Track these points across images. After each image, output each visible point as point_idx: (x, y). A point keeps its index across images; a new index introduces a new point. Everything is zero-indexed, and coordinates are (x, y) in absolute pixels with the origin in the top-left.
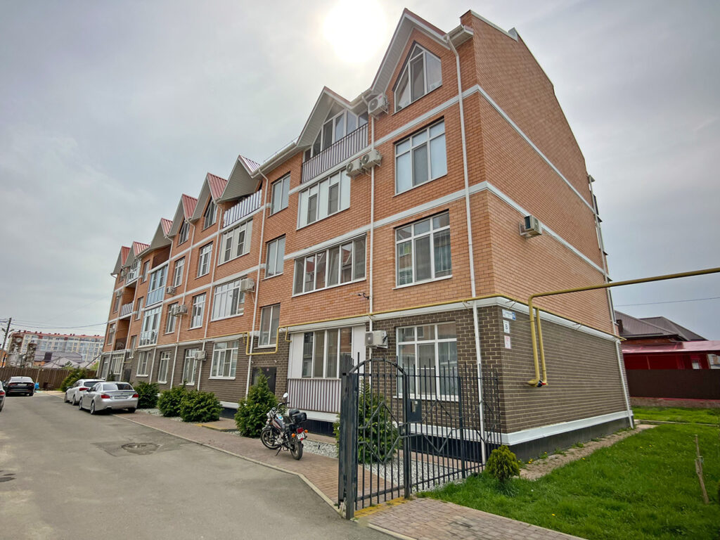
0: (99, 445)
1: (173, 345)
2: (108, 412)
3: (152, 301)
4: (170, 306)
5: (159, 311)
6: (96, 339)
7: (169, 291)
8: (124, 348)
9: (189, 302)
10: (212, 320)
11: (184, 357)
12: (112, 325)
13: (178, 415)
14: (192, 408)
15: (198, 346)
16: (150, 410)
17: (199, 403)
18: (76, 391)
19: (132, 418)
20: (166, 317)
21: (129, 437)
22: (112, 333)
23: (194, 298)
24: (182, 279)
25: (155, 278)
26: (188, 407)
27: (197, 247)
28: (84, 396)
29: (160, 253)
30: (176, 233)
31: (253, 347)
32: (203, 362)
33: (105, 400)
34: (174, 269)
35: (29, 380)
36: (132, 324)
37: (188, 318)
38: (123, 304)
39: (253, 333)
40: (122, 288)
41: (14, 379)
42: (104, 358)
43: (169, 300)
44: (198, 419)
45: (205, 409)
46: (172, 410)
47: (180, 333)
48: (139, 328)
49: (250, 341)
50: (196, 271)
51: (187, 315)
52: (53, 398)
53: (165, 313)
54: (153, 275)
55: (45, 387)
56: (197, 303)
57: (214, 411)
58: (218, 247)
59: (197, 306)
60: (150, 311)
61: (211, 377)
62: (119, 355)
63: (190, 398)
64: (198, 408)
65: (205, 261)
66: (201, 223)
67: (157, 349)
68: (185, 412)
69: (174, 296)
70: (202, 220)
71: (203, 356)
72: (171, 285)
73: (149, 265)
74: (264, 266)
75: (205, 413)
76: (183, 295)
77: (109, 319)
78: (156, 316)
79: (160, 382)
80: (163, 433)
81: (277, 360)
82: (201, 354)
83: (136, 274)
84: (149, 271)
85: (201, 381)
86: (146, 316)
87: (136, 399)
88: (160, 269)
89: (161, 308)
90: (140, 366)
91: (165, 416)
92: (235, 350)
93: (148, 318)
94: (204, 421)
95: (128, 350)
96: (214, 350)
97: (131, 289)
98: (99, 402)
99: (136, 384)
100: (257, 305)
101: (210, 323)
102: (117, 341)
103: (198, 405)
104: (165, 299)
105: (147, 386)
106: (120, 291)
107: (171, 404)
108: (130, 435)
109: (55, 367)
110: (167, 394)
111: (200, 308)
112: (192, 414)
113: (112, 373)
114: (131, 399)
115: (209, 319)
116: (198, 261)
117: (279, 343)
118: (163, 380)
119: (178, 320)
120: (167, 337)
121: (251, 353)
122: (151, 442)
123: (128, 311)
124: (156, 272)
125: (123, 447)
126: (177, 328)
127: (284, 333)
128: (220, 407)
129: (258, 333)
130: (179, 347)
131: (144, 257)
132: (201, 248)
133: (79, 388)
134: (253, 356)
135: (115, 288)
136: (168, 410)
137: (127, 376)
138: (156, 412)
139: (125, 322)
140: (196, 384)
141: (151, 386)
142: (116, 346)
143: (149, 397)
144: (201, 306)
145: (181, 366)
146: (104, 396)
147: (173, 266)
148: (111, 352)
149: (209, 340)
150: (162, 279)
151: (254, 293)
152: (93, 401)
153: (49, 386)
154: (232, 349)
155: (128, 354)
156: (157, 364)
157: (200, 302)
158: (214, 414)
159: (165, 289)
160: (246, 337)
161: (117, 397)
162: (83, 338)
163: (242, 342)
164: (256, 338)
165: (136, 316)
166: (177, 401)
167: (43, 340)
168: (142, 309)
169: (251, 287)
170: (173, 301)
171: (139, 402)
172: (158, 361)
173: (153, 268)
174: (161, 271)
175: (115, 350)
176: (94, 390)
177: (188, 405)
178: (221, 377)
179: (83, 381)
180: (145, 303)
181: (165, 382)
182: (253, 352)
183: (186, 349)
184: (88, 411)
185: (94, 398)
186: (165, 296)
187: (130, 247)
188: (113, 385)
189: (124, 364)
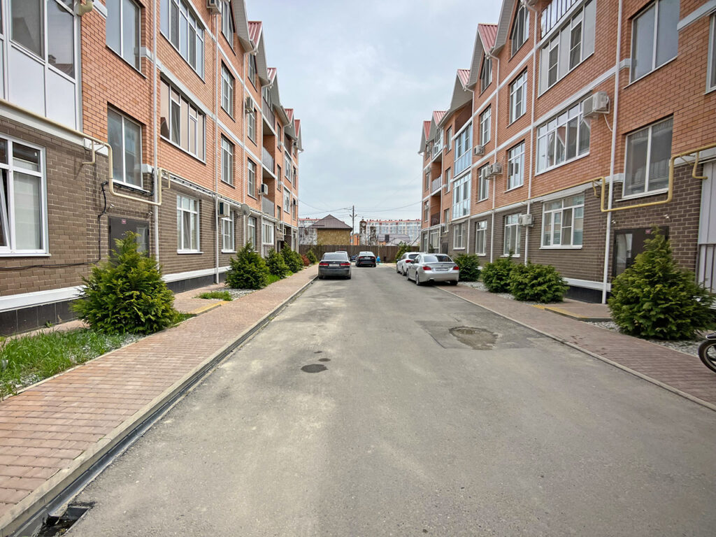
0: (424, 324)
1: (489, 212)
2: (431, 283)
3: (459, 170)
4: (479, 169)
5: (468, 178)
6: (417, 221)
7: (477, 151)
8: (439, 223)
9: (502, 158)
10: (536, 174)
11: (504, 225)
12: (426, 203)
13: (506, 291)
14: (526, 284)
15: (521, 210)
16: (472, 283)
17: (536, 278)
18: (403, 263)
19: (455, 292)
20: (477, 184)
21: (456, 316)
22: (427, 210)
23: (509, 151)
24: (490, 133)
25: (460, 143)
26: (521, 283)
27: (505, 85)
28: (410, 267)
29: (461, 113)
30: (476, 80)
31: (613, 200)
32: (530, 228)
33: (427, 272)
34: (479, 124)
35: (371, 254)
36: (443, 199)
37: (503, 179)
38: (433, 180)
39: (611, 179)
40: (430, 164)
41: (362, 254)
42: (424, 234)
43: (478, 163)
44: (536, 298)
45: (544, 287)
46: (500, 286)
47: (496, 198)
48: (451, 201)
49: (607, 192)
50: (508, 116)
51: (502, 174)
52: (390, 269)
53: (475, 178)
54: (457, 141)
55: (385, 260)
56: (513, 157)
57: (557, 290)
58: (537, 70)
59: (513, 162)
60: (459, 181)
61: (543, 247)
62: (435, 230)
63: (522, 271)
64: (533, 286)
65: (519, 99)
66: (508, 50)
67: (471, 220)
68: (517, 289)
69: (483, 156)
70: (508, 46)
71: (530, 221)
72: (479, 144)
73: (451, 131)
74: (627, 62)
75: (545, 291)
76: (494, 152)
77: (423, 197)
78: (466, 184)
79: (479, 254)
80: (495, 314)
81: (668, 214)
82: (526, 219)
83: (441, 146)
84: (452, 138)
85: (528, 252)
86: (456, 186)
87: (457, 271)
88: (463, 132)
89: (470, 175)
90: (456, 239)
91: (491, 291)
92: (578, 207)
93: (458, 188)
94: (544, 302)
95: (443, 224)
96: (544, 212)
97: (438, 163)
98: (422, 273)
99: (455, 256)
100: (617, 133)
101: (534, 178)
102: (432, 217)
103: (534, 281)
104: (473, 163)
105: (466, 258)
106: (428, 168)
107: (498, 279)
108: (457, 314)
109: (393, 245)
110: (491, 267)
111: (517, 165)
112: (526, 292)
113: (432, 247)
114: (452, 272)
115: (533, 173)
116: (508, 103)
117: (674, 184)
118: (482, 252)
119: (491, 184)
120: (480, 205)
121: (610, 208)
122: (485, 327)
123: (438, 185)
124: (460, 135)
125: (451, 330)
126: (491, 193)
127: (689, 166)
128: (563, 284)
129: (621, 177)
130: (496, 214)
131: (445, 124)
132: (511, 84)
133: (405, 260)
134: (613, 212)
135: (424, 166)
136: (494, 285)
137: (445, 249)
138: (480, 285)
139: (437, 198)
140: (523, 255)
141: (470, 258)
142: (431, 221)
143: (469, 270)
144: (518, 161)
145: (501, 236)
146: (426, 268)
147: (477, 122)
148: (428, 228)
149: (536, 200)
150: (467, 142)
151: (610, 116)
152: (417, 272)
153: (387, 259)
154: (573, 207)
155: (443, 229)
156: (473, 235)
157: (518, 155)
158: (559, 294)
159: (471, 152)
160: (599, 187)
161: (438, 269)
162: (409, 222)
163: (592, 196)
164: (618, 186)
165: (446, 189)
166: (504, 276)
167: (383, 226)
168: (451, 181)
169: (603, 105)
170: (483, 162)
171: (461, 274)
172: (474, 232)
173: (456, 133)
174: (465, 133)
175: (431, 225)
176: (417, 262)
177: (520, 280)
178: (559, 246)
179: (408, 254)
180: (453, 173)
181: (484, 254)
182: (613, 207)
183: (505, 216)
184: (414, 282)
185: (417, 269)
186: (473, 158)
187: (430, 120)
188: (433, 257)
189: (441, 238)
